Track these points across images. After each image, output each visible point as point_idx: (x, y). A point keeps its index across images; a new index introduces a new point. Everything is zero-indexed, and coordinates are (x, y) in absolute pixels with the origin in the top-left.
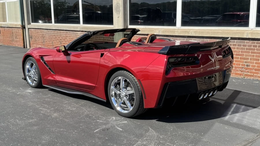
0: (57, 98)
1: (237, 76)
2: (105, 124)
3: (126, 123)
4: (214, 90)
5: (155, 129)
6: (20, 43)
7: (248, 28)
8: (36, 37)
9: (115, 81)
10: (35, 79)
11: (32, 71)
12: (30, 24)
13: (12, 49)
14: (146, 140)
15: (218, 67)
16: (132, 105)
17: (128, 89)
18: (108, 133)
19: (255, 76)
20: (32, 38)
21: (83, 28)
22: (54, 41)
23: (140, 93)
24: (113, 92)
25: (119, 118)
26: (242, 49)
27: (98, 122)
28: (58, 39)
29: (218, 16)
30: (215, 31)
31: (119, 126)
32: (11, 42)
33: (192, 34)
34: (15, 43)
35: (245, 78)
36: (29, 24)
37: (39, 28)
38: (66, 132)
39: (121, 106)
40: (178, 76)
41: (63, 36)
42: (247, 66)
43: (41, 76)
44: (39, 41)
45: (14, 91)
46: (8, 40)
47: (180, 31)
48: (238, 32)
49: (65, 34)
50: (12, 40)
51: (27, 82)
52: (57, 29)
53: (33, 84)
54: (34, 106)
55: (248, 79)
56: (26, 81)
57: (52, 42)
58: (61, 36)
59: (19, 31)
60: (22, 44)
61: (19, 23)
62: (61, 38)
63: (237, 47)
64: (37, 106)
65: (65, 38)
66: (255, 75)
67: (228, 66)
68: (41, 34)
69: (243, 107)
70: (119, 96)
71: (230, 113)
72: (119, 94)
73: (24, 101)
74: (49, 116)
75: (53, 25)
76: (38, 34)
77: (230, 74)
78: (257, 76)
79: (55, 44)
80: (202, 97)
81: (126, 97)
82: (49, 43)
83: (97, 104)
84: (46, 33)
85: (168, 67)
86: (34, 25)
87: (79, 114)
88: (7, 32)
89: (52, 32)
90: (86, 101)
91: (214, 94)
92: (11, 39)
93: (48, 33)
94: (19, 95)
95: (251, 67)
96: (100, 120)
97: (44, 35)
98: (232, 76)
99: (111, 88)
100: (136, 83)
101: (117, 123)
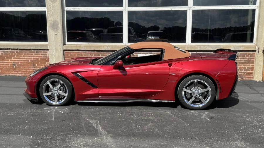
53: (56, 102)
81: (200, 95)
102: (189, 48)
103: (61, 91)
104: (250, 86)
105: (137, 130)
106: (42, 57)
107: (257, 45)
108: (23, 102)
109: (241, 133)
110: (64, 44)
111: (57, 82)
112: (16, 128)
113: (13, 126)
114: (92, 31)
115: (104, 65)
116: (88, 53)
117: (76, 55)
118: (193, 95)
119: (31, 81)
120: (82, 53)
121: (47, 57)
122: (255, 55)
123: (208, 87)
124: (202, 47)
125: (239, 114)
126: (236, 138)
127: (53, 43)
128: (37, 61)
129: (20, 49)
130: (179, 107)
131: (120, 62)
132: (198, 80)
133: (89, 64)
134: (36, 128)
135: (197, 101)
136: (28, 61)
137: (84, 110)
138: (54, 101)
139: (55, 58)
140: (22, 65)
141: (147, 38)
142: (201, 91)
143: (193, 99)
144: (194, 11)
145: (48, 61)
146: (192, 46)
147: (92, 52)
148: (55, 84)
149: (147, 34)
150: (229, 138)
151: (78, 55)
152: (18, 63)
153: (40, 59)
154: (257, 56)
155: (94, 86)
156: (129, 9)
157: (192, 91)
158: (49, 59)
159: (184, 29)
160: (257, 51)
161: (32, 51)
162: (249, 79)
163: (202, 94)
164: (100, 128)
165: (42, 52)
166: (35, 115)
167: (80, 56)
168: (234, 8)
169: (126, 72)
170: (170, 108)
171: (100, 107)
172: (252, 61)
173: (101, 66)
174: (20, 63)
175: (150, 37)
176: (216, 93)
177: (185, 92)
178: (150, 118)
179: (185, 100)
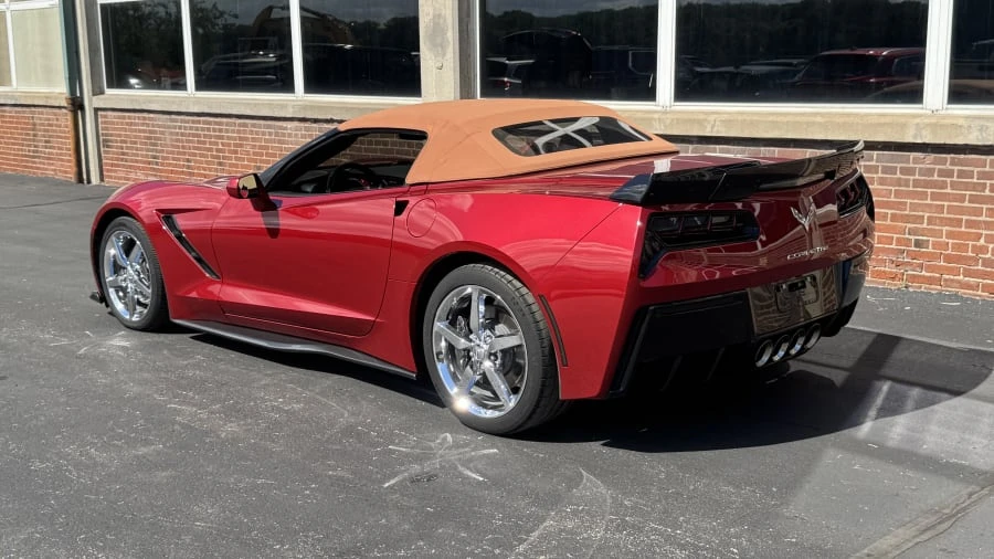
0: (229, 366)
1: (879, 283)
2: (419, 459)
3: (496, 454)
4: (808, 330)
5: (603, 474)
6: (62, 166)
7: (920, 106)
8: (125, 142)
9: (452, 300)
10: (141, 300)
11: (129, 268)
12: (102, 93)
13: (34, 187)
14: (575, 513)
15: (819, 249)
16: (515, 390)
17: (498, 333)
18: (431, 493)
19: (946, 280)
20: (108, 147)
21: (305, 108)
22: (195, 155)
23: (546, 343)
24: (443, 344)
25: (467, 436)
26: (899, 182)
27: (393, 452)
28: (210, 150)
29: (795, 62)
30: (798, 119)
31: (471, 465)
32: (27, 162)
33: (715, 129)
34: (44, 164)
35: (911, 290)
36: (98, 91)
37: (138, 108)
38: (280, 489)
39: (472, 393)
40: (678, 282)
41: (228, 138)
42: (918, 244)
43: (163, 287)
44: (137, 155)
45: (65, 342)
46: (15, 155)
47: (673, 120)
48: (883, 120)
49: (239, 132)
50: (34, 152)
51: (109, 310)
52: (207, 110)
53: (132, 315)
54: (148, 395)
55: (922, 292)
56: (107, 306)
57: (188, 161)
58: (222, 137)
59: (57, 120)
60: (70, 167)
61: (60, 89)
62: (220, 147)
63: (880, 175)
64: (155, 396)
65: (236, 145)
66: (947, 277)
67: (855, 246)
68: (144, 131)
69: (916, 392)
70: (464, 356)
71: (872, 413)
72: (464, 350)
73: (106, 378)
74: (206, 433)
75: (191, 96)
76: (131, 131)
77: (862, 277)
78: (952, 280)
79: (198, 168)
80: (765, 358)
81: (494, 362)
82: (176, 166)
83: (379, 388)
84: (164, 127)
85: (650, 252)
86: (114, 96)
87: (317, 423)
88: (11, 123)
89: (188, 122)
90: (336, 377)
91: (809, 346)
92: (29, 151)
93: (169, 127)
94: (85, 356)
95: (930, 249)
96: (397, 445)
97: (155, 132)
98: (869, 281)
99: (435, 329)
100: (530, 309)
101: (461, 456)
102: (924, 133)
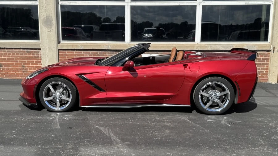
7: (194, 42)
102: (198, 48)
103: (63, 95)
104: (266, 89)
105: (155, 138)
106: (33, 57)
107: (272, 44)
108: (19, 109)
109: (267, 138)
110: (59, 43)
111: (59, 85)
112: (20, 137)
113: (15, 134)
114: (81, 27)
115: (111, 66)
116: (86, 53)
117: (72, 55)
118: (210, 99)
119: (29, 84)
120: (79, 53)
121: (38, 57)
122: (270, 55)
123: (227, 90)
124: (213, 46)
125: (260, 119)
126: (262, 144)
127: (46, 41)
128: (27, 62)
129: (7, 48)
130: (194, 112)
131: (131, 63)
132: (216, 83)
133: (93, 65)
134: (42, 137)
135: (214, 105)
136: (17, 61)
137: (91, 116)
138: (56, 107)
139: (48, 59)
140: (10, 66)
141: (144, 35)
142: (219, 94)
143: (210, 103)
144: (204, 7)
145: (41, 62)
146: (202, 45)
147: (91, 52)
148: (57, 87)
149: (143, 31)
150: (254, 144)
151: (74, 55)
152: (6, 64)
153: (31, 59)
154: (272, 56)
155: (101, 90)
156: (132, 3)
157: (208, 94)
158: (41, 59)
159: (193, 27)
160: (272, 51)
161: (22, 50)
162: (264, 81)
163: (220, 98)
164: (113, 135)
165: (33, 51)
166: (38, 123)
167: (77, 56)
168: (247, 3)
169: (137, 74)
170: (185, 113)
171: (108, 113)
172: (267, 61)
173: (109, 67)
174: (8, 64)
175: (146, 35)
176: (235, 96)
177: (202, 95)
178: (165, 124)
179: (202, 104)
